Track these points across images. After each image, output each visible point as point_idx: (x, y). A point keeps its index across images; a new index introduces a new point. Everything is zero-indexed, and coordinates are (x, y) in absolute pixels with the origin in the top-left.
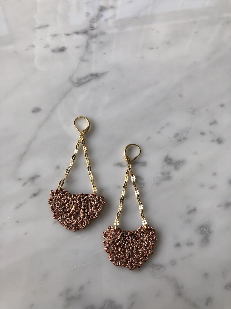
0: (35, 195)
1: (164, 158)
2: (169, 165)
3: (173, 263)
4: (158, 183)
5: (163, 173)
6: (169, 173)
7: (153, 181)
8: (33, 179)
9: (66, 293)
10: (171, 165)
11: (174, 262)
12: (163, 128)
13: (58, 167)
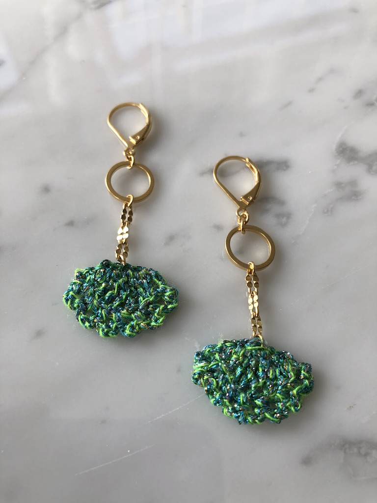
1: (334, 147)
2: (351, 163)
4: (329, 211)
5: (339, 185)
6: (353, 183)
7: (314, 205)
10: (356, 162)
12: (320, 79)
13: (46, 189)
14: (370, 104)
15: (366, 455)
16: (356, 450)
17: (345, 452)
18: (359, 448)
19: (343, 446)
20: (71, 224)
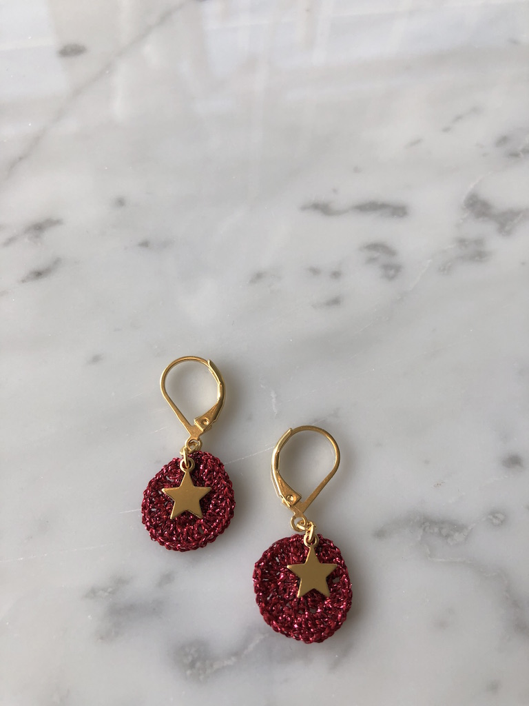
0: (38, 274)
1: (463, 198)
2: (481, 219)
3: (496, 518)
4: (446, 269)
5: (462, 242)
6: (479, 242)
7: (429, 261)
8: (38, 228)
9: (110, 590)
10: (486, 219)
11: (501, 517)
12: (459, 118)
13: (121, 202)
14: (514, 155)
15: (447, 536)
16: (436, 530)
17: (424, 530)
18: (441, 529)
19: (424, 523)
20: (145, 244)
